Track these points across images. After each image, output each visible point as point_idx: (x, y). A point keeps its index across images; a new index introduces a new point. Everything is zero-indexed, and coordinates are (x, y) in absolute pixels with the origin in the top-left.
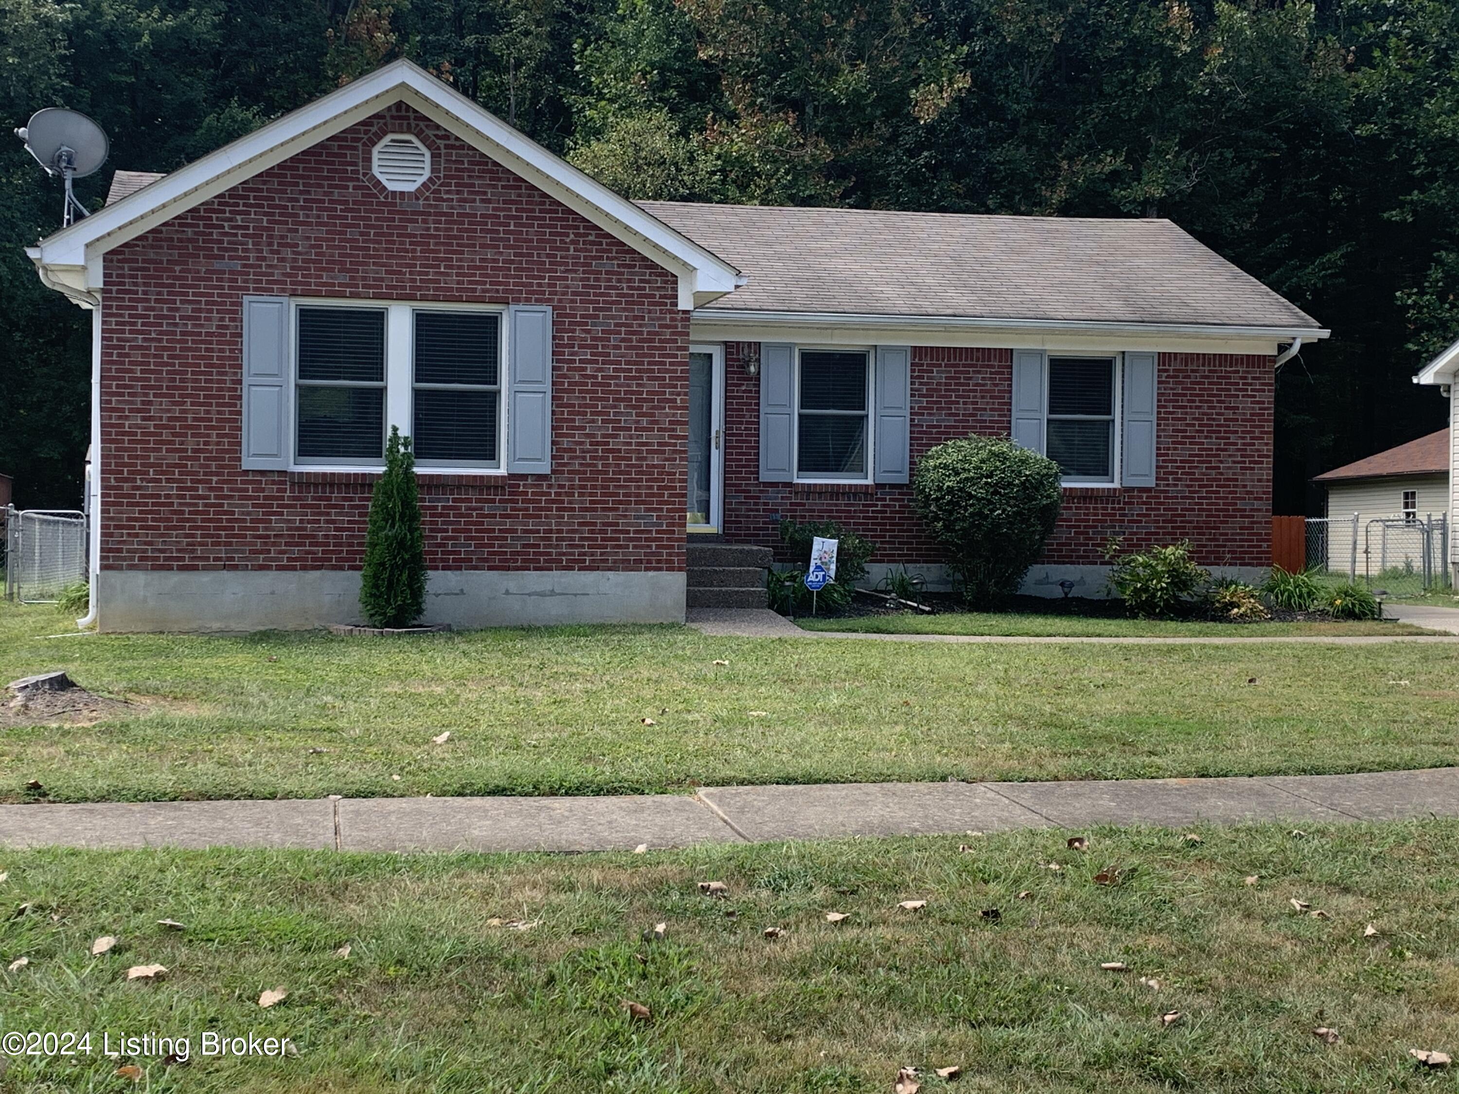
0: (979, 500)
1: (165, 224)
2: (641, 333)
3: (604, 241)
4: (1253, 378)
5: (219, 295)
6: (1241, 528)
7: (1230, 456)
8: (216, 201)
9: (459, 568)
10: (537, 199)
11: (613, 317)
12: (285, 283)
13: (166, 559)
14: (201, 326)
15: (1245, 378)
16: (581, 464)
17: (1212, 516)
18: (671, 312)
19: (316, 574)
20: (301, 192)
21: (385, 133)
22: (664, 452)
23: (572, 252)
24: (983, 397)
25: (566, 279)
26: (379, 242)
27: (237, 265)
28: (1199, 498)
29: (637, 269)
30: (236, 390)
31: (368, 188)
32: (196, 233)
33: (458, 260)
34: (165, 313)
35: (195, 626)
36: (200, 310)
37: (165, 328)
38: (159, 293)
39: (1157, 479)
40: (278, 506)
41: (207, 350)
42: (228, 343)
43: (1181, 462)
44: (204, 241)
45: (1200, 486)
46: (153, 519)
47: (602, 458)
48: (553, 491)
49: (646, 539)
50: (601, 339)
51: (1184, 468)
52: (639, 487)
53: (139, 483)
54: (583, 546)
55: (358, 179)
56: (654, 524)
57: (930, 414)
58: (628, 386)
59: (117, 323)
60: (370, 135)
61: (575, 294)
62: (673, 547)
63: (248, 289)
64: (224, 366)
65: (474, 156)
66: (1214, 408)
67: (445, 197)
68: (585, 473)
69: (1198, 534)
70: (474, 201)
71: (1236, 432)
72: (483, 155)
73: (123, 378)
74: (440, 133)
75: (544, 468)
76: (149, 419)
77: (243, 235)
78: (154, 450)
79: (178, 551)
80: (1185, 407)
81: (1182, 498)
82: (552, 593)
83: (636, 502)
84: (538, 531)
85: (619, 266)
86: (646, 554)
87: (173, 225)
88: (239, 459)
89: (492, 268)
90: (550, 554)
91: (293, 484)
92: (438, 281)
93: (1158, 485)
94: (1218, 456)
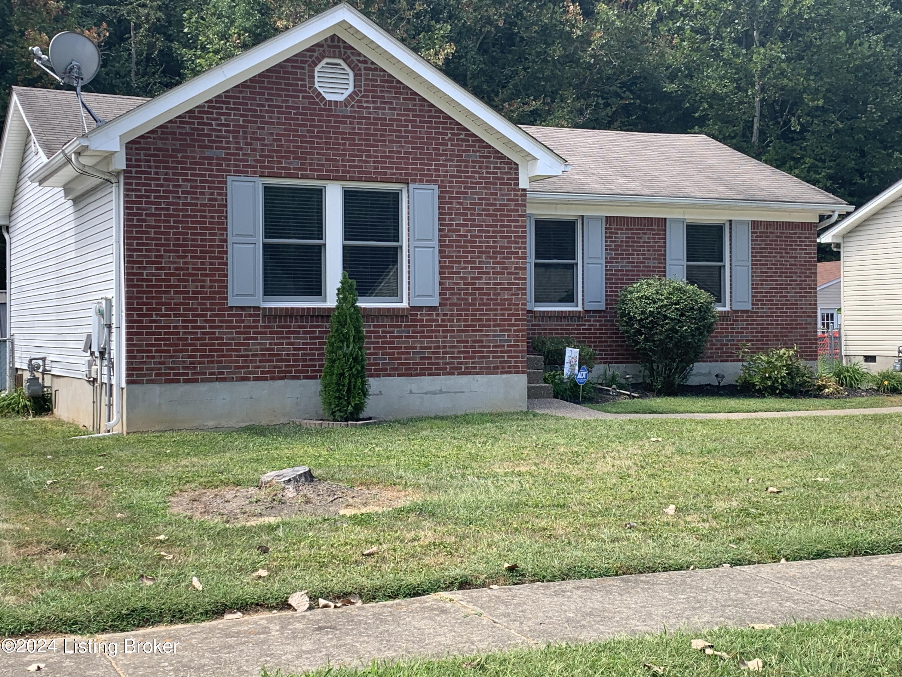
0: (672, 319)
1: (170, 122)
2: (495, 205)
3: (470, 139)
4: (805, 238)
5: (210, 176)
6: (800, 336)
7: (793, 288)
8: (206, 105)
9: (378, 376)
10: (426, 108)
11: (477, 194)
12: (256, 167)
13: (175, 375)
14: (197, 198)
15: (801, 237)
16: (458, 299)
17: (784, 328)
18: (515, 190)
19: (282, 382)
20: (267, 100)
21: (323, 58)
22: (511, 289)
23: (449, 147)
24: (649, 251)
25: (446, 166)
26: (321, 138)
27: (222, 153)
28: (776, 316)
29: (492, 159)
30: (223, 246)
31: (312, 98)
32: (192, 129)
33: (375, 151)
34: (171, 188)
35: (195, 424)
36: (197, 187)
37: (171, 200)
38: (166, 174)
39: (753, 304)
40: (255, 333)
41: (202, 217)
42: (217, 212)
43: (766, 292)
44: (198, 135)
45: (776, 309)
46: (165, 345)
47: (471, 294)
48: (440, 319)
49: (502, 352)
50: (469, 209)
51: (767, 297)
52: (495, 315)
53: (154, 317)
54: (460, 358)
55: (305, 91)
56: (505, 341)
57: (617, 262)
58: (488, 242)
59: (136, 196)
60: (313, 58)
61: (452, 176)
62: (518, 357)
63: (230, 171)
64: (214, 229)
65: (384, 76)
66: (783, 257)
67: (365, 105)
68: (460, 304)
70: (384, 109)
71: (796, 273)
72: (390, 76)
73: (141, 238)
74: (361, 59)
75: (435, 302)
76: (162, 269)
77: (226, 131)
78: (165, 292)
79: (184, 368)
80: (767, 257)
81: (766, 316)
82: (441, 392)
83: (495, 326)
84: (430, 348)
85: (480, 157)
86: (501, 362)
87: (176, 122)
88: (226, 298)
89: (398, 158)
90: (438, 364)
91: (264, 316)
92: (361, 167)
93: (753, 308)
94: (786, 288)
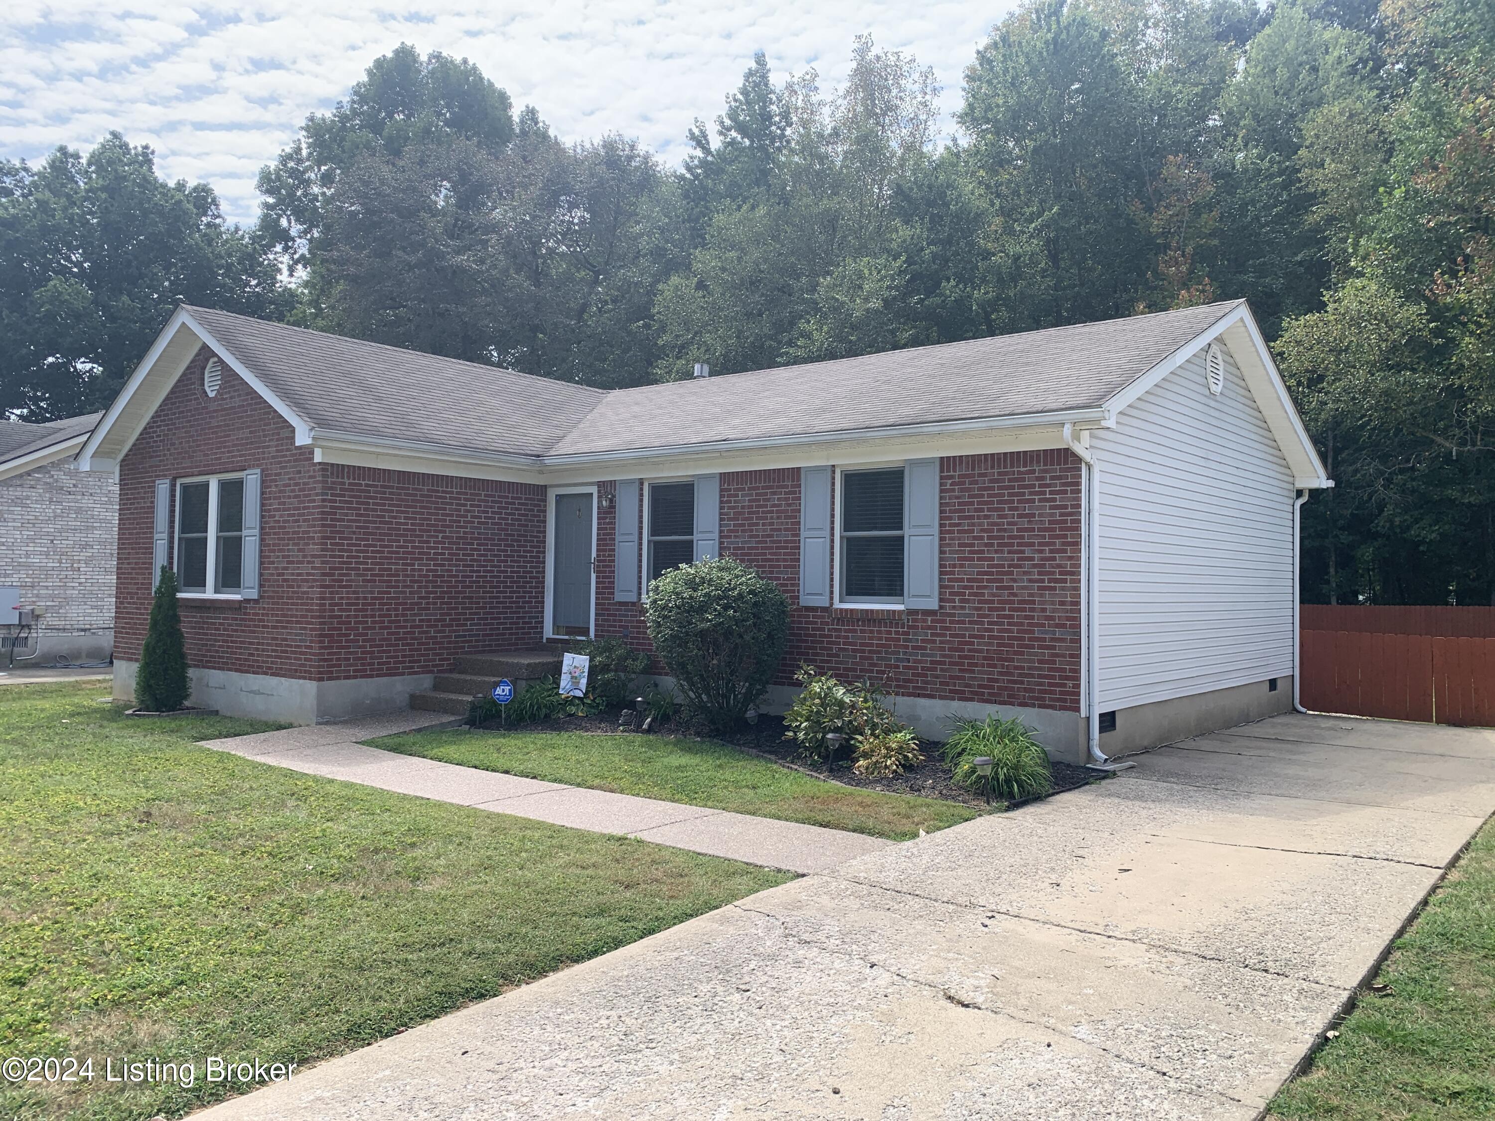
4: (1052, 478)
6: (1040, 662)
7: (1025, 573)
15: (1043, 478)
17: (1004, 645)
24: (778, 518)
28: (989, 623)
39: (941, 600)
43: (969, 580)
45: (990, 609)
51: (972, 587)
57: (736, 537)
66: (1005, 516)
69: (989, 666)
71: (1033, 544)
75: (256, 594)
80: (972, 517)
81: (970, 622)
93: (941, 607)
94: (1012, 573)
